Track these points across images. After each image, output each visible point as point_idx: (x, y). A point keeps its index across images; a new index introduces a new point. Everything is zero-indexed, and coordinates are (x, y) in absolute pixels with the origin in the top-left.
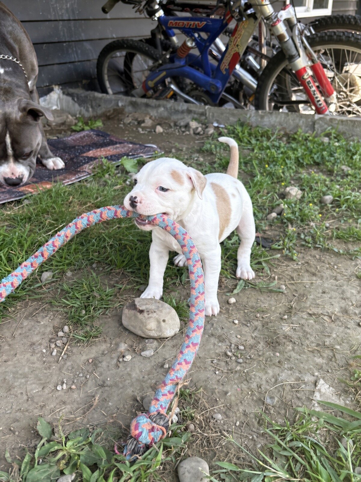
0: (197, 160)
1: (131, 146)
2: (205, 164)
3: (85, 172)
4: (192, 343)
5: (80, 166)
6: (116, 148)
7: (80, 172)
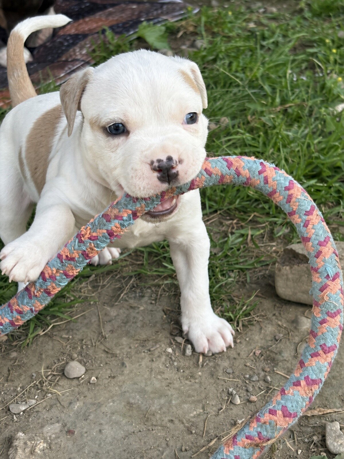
0: (264, 12)
1: (134, 7)
2: (284, 15)
3: (77, 60)
4: (307, 378)
5: (63, 52)
6: (110, 14)
7: (66, 62)
